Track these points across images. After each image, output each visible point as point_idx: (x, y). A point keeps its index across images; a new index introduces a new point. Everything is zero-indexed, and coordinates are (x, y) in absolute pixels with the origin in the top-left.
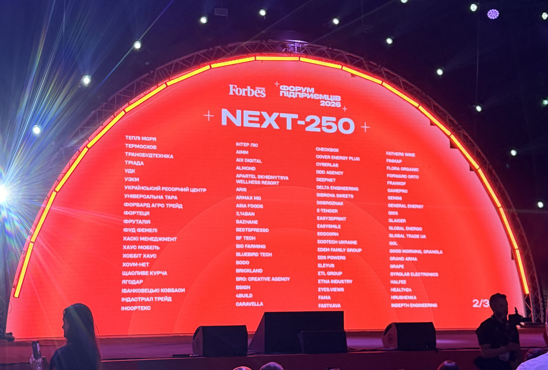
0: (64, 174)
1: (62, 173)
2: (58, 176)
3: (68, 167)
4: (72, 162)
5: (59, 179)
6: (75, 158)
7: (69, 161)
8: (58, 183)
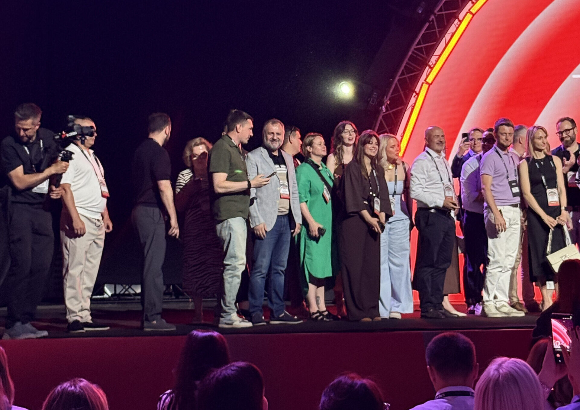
0: (438, 57)
1: (434, 54)
2: (430, 60)
3: (444, 45)
4: (450, 37)
5: (431, 64)
6: (454, 31)
7: (444, 36)
8: (430, 70)
